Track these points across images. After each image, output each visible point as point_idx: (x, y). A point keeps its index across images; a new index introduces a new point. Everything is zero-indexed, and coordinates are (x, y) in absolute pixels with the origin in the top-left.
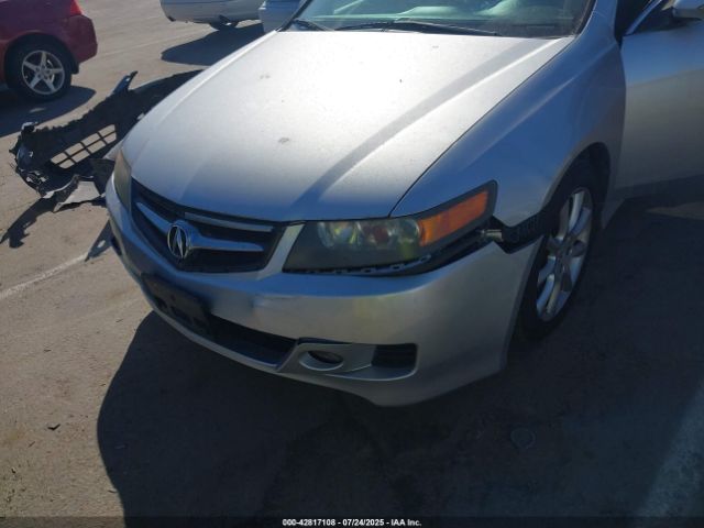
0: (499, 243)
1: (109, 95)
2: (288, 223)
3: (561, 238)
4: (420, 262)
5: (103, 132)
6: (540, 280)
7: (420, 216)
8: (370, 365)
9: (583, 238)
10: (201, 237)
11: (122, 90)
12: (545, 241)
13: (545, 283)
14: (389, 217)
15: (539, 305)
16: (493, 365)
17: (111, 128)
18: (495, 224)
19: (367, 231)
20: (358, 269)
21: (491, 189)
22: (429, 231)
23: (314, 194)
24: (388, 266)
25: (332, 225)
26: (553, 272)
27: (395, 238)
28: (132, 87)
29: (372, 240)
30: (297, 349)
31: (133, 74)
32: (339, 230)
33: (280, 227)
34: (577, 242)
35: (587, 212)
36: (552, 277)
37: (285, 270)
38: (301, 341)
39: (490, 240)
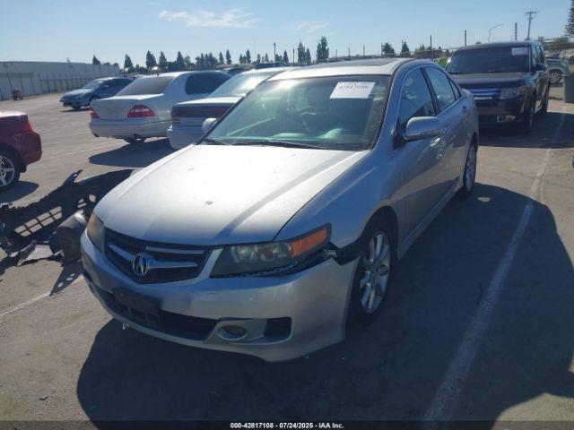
0: (335, 259)
1: (60, 186)
2: (213, 247)
3: (372, 260)
4: (291, 266)
5: (53, 211)
6: (362, 285)
7: (291, 241)
8: (262, 336)
9: (387, 264)
10: (155, 262)
11: (70, 183)
12: (361, 261)
13: (365, 287)
14: (273, 241)
15: (364, 301)
16: (337, 336)
17: (59, 209)
18: (332, 247)
19: (260, 251)
20: (255, 272)
21: (328, 227)
22: (296, 249)
23: (227, 231)
24: (273, 269)
25: (239, 247)
26: (369, 281)
27: (277, 254)
28: (77, 180)
29: (263, 257)
30: (219, 325)
31: (79, 172)
32: (243, 251)
33: (208, 249)
34: (383, 266)
35: (387, 247)
36: (369, 284)
37: (211, 277)
38: (220, 320)
39: (330, 256)
